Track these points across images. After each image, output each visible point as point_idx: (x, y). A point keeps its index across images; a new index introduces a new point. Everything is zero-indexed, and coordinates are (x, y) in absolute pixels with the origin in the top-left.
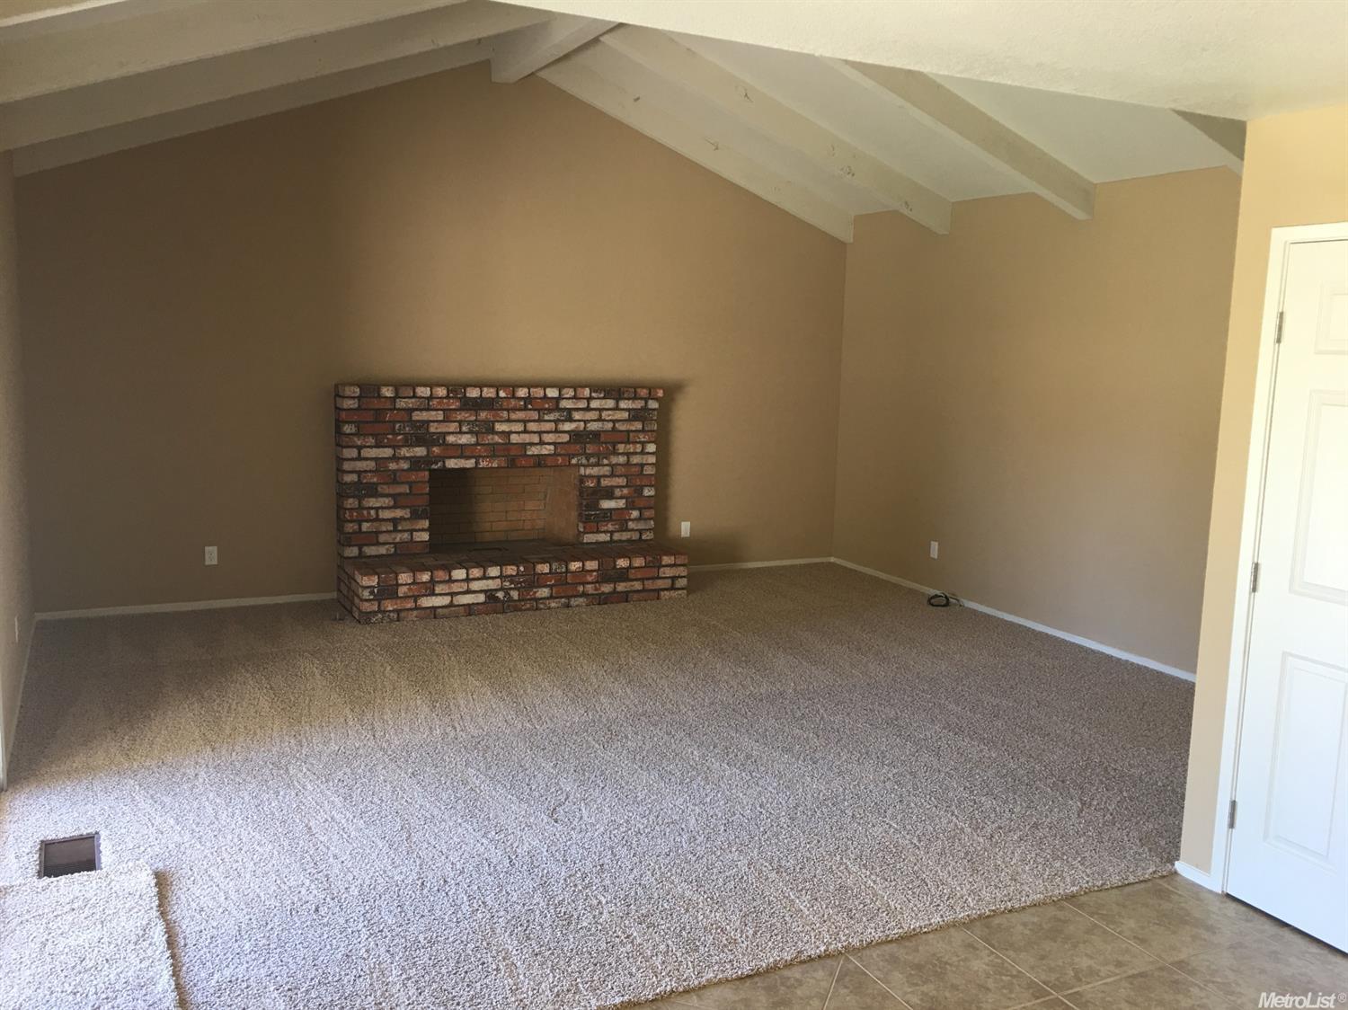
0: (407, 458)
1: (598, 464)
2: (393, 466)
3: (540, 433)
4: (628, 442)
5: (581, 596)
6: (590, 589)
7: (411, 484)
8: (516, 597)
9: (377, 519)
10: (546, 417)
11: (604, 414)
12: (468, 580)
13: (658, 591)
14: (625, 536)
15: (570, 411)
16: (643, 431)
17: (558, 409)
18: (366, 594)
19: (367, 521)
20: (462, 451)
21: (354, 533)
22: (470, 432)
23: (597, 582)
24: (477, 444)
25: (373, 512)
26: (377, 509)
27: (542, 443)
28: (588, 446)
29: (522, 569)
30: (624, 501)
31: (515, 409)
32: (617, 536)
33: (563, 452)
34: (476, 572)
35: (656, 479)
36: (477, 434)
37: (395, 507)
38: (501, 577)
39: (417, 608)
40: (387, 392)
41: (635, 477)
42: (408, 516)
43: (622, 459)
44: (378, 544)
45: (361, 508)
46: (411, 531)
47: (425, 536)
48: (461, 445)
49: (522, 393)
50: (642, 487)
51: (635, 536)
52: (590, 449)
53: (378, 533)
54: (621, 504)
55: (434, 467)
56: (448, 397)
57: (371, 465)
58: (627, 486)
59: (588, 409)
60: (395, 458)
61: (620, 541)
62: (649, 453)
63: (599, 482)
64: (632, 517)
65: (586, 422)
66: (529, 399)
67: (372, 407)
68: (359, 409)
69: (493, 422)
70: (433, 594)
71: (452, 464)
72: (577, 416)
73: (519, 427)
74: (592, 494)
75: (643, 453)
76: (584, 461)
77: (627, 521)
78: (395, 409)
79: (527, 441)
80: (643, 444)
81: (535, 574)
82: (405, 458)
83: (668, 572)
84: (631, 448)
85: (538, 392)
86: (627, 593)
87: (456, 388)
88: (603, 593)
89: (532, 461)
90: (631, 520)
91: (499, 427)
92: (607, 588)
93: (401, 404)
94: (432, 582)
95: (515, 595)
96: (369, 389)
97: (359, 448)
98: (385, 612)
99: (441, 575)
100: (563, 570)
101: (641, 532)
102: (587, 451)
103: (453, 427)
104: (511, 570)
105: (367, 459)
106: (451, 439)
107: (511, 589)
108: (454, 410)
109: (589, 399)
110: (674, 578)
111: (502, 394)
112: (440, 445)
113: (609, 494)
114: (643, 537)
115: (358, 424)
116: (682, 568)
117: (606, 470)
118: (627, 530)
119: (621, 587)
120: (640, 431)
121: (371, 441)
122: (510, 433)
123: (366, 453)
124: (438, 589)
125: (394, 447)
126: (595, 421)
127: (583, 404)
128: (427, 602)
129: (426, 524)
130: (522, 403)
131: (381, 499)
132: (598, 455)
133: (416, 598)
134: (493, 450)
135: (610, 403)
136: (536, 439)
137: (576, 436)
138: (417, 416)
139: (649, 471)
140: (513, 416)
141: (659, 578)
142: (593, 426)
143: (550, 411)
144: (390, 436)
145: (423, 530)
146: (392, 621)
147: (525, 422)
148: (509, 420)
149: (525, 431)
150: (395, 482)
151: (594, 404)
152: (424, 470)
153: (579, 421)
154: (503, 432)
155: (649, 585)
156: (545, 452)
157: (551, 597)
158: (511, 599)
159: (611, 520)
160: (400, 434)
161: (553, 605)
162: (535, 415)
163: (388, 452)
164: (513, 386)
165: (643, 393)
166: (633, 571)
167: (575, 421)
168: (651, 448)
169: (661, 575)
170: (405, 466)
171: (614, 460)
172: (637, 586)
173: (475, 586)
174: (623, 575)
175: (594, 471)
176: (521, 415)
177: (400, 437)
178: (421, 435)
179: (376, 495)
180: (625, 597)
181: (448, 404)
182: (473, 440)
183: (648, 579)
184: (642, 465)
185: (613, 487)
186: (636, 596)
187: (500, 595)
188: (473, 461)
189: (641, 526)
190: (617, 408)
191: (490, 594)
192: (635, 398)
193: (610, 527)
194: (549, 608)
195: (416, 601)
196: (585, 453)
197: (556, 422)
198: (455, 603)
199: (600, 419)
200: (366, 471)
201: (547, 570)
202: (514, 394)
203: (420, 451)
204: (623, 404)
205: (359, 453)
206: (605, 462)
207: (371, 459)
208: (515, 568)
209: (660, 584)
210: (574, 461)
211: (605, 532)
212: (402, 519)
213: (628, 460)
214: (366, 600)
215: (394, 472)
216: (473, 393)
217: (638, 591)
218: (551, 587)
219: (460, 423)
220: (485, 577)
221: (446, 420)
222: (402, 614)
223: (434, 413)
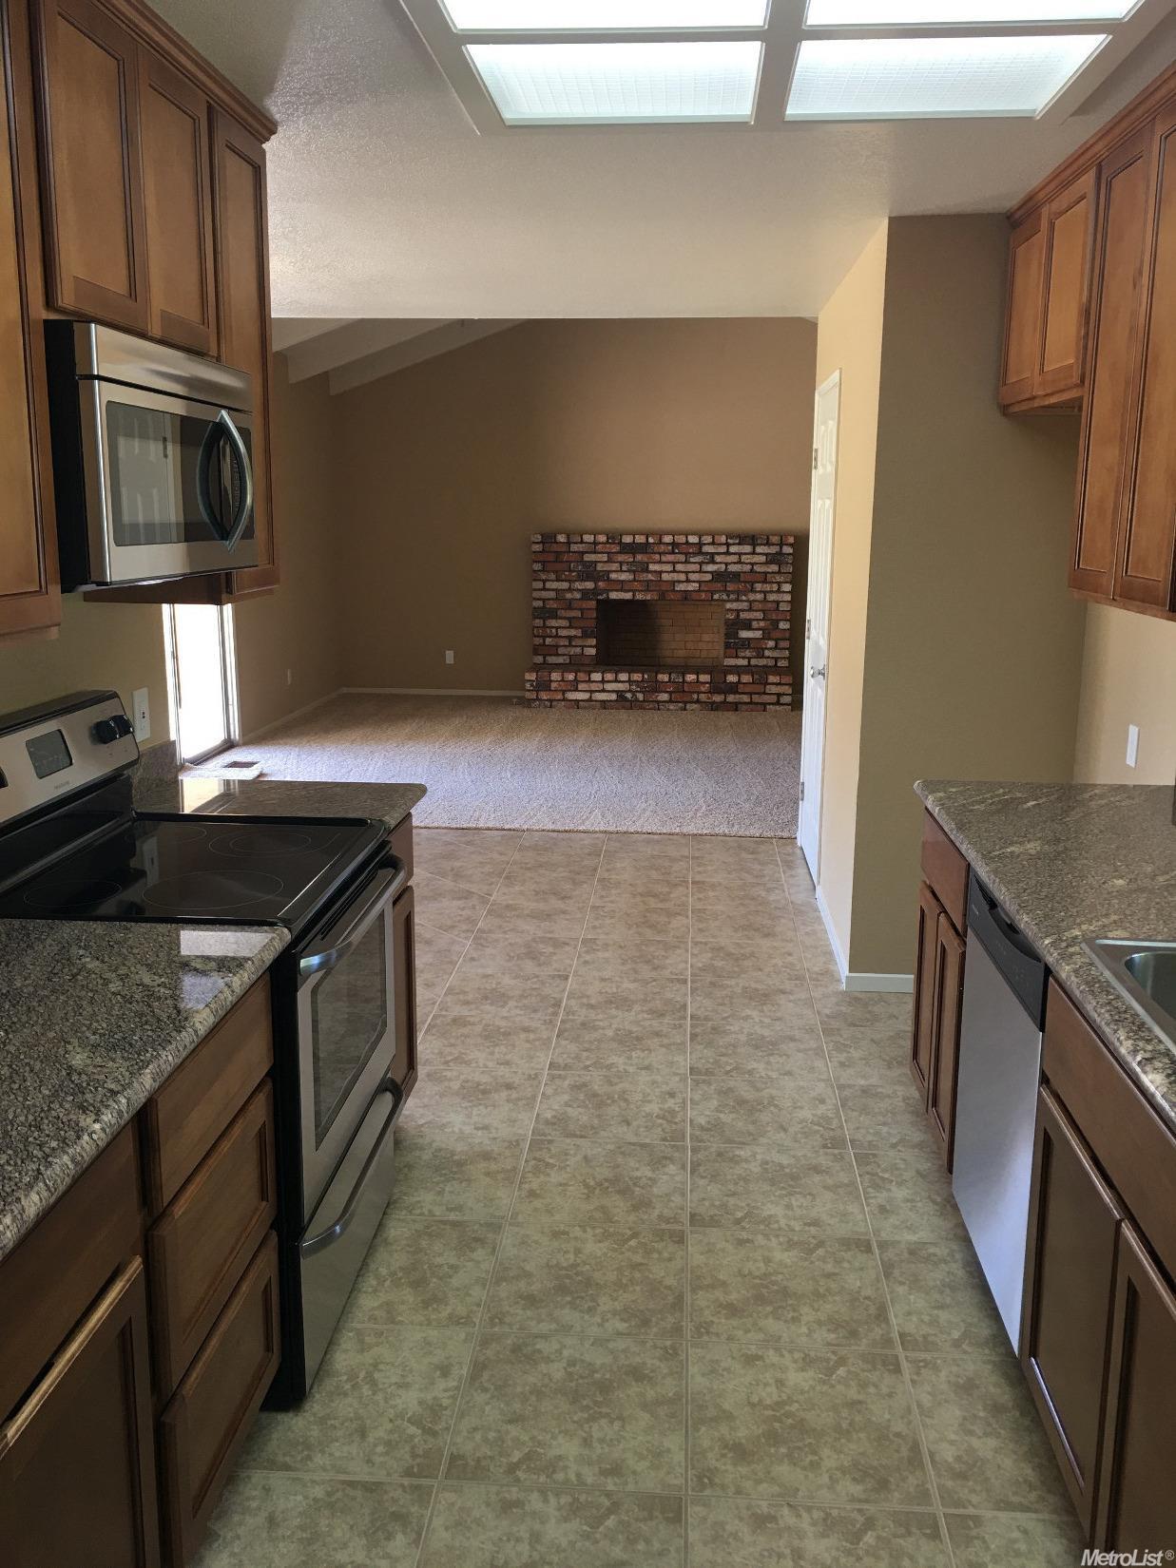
0: (580, 590)
1: (737, 600)
2: (569, 596)
3: (687, 573)
4: (765, 581)
5: (695, 702)
6: (703, 697)
7: (582, 610)
8: (641, 699)
9: (557, 636)
10: (692, 560)
11: (743, 558)
12: (603, 681)
13: (765, 705)
14: (762, 662)
15: (712, 555)
16: (779, 572)
17: (700, 553)
18: (528, 685)
19: (550, 637)
20: (622, 586)
21: (540, 645)
22: (628, 571)
23: (710, 692)
24: (634, 580)
25: (554, 630)
26: (557, 628)
27: (688, 581)
28: (728, 584)
29: (646, 676)
30: (761, 632)
31: (665, 553)
32: (753, 662)
33: (706, 589)
34: (609, 676)
35: (791, 614)
36: (634, 572)
37: (570, 627)
38: (629, 681)
39: (564, 700)
40: (561, 538)
41: (771, 612)
42: (580, 635)
43: (760, 597)
44: (558, 655)
45: (545, 626)
46: (583, 647)
47: (593, 651)
48: (623, 581)
49: (668, 539)
50: (777, 621)
51: (771, 663)
52: (730, 587)
53: (557, 646)
54: (758, 634)
55: (600, 597)
56: (607, 543)
57: (552, 594)
58: (763, 619)
59: (728, 553)
60: (570, 590)
61: (757, 666)
62: (784, 592)
63: (738, 615)
64: (768, 646)
65: (726, 564)
66: (674, 544)
67: (552, 550)
68: (543, 551)
69: (648, 564)
70: (576, 690)
71: (614, 595)
72: (718, 559)
73: (669, 567)
74: (732, 625)
75: (779, 591)
76: (725, 597)
77: (763, 649)
78: (570, 552)
79: (676, 579)
80: (779, 583)
81: (657, 681)
82: (578, 590)
83: (774, 689)
84: (767, 587)
85: (681, 539)
86: (736, 704)
87: (614, 537)
88: (714, 702)
89: (679, 596)
90: (766, 648)
91: (652, 567)
92: (718, 698)
93: (574, 548)
94: (576, 681)
95: (640, 697)
96: (548, 538)
97: (544, 581)
98: (541, 700)
99: (582, 676)
100: (681, 680)
101: (776, 659)
102: (728, 589)
103: (615, 566)
104: (637, 677)
105: (548, 590)
106: (613, 576)
107: (637, 691)
108: (615, 553)
109: (728, 545)
110: (779, 695)
111: (651, 540)
112: (605, 580)
113: (747, 625)
114: (779, 665)
115: (543, 563)
116: (787, 687)
117: (745, 606)
118: (763, 657)
119: (731, 698)
120: (775, 573)
121: (553, 576)
122: (661, 572)
123: (548, 585)
124: (581, 686)
125: (569, 581)
126: (735, 563)
127: (723, 549)
128: (571, 696)
129: (594, 642)
130: (670, 548)
131: (560, 621)
132: (738, 593)
133: (564, 692)
134: (648, 586)
135: (748, 549)
136: (683, 577)
137: (717, 576)
138: (588, 558)
139: (784, 607)
140: (664, 559)
141: (765, 693)
142: (733, 568)
143: (695, 554)
144: (567, 573)
145: (591, 646)
146: (546, 707)
147: (674, 563)
148: (660, 562)
149: (674, 571)
150: (570, 608)
151: (733, 549)
152: (591, 599)
153: (720, 563)
154: (655, 572)
155: (756, 699)
156: (690, 588)
157: (670, 701)
158: (637, 700)
159: (749, 648)
160: (575, 571)
161: (672, 707)
162: (682, 558)
163: (565, 585)
164: (660, 535)
165: (775, 539)
166: (742, 686)
167: (717, 563)
168: (787, 587)
169: (767, 691)
170: (578, 596)
171: (752, 597)
172: (746, 698)
173: (609, 687)
174: (734, 689)
175: (734, 606)
176: (670, 558)
177: (574, 574)
178: (590, 572)
179: (556, 617)
180: (735, 707)
181: (609, 548)
182: (631, 577)
183: (755, 694)
184: (778, 603)
185: (751, 620)
186: (744, 707)
187: (629, 695)
188: (631, 594)
189: (776, 654)
190: (754, 553)
191: (620, 694)
192: (768, 544)
193: (748, 653)
194: (668, 710)
195: (563, 694)
196: (725, 590)
197: (701, 564)
198: (593, 698)
199: (740, 562)
200: (549, 599)
201: (666, 679)
202: (660, 540)
203: (590, 585)
204: (759, 549)
205: (544, 585)
206: (744, 598)
207: (553, 590)
208: (640, 675)
209: (766, 699)
210: (716, 597)
211: (743, 658)
212: (575, 637)
213: (765, 598)
214: (529, 691)
215: (571, 600)
216: (627, 539)
217: (745, 703)
218: (670, 693)
219: (621, 563)
220: (616, 681)
221: (610, 561)
222: (554, 703)
223: (600, 555)
